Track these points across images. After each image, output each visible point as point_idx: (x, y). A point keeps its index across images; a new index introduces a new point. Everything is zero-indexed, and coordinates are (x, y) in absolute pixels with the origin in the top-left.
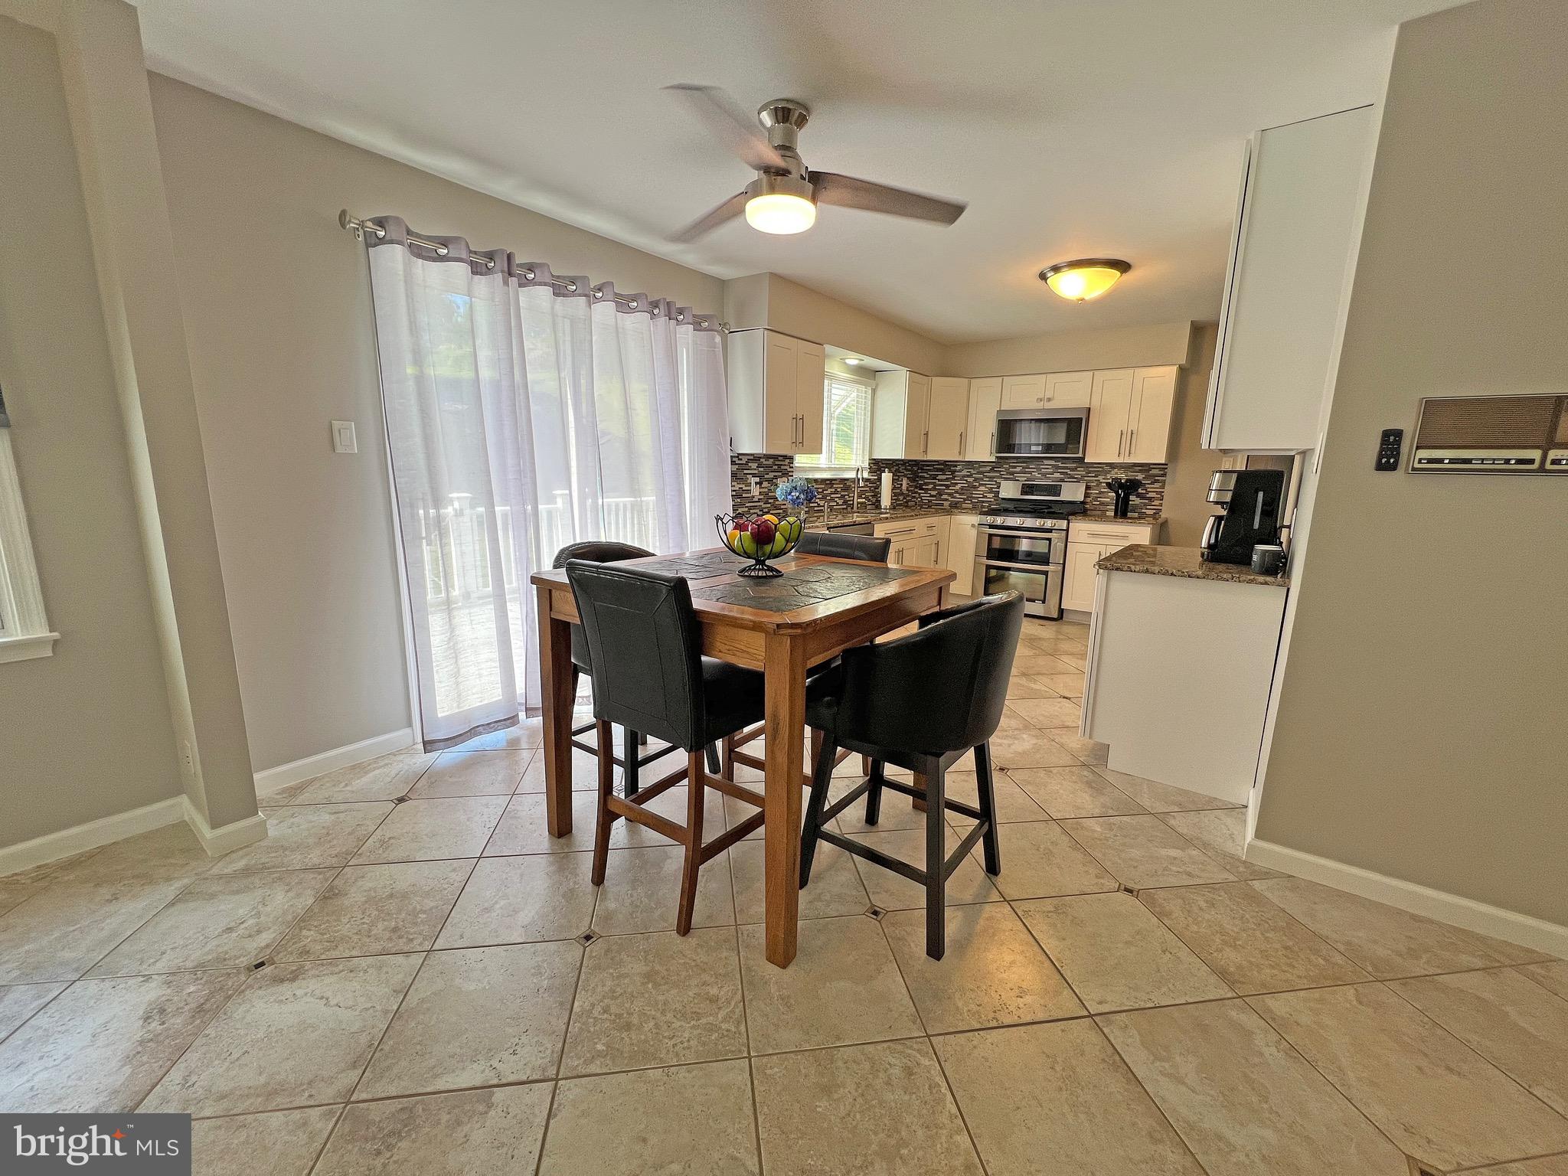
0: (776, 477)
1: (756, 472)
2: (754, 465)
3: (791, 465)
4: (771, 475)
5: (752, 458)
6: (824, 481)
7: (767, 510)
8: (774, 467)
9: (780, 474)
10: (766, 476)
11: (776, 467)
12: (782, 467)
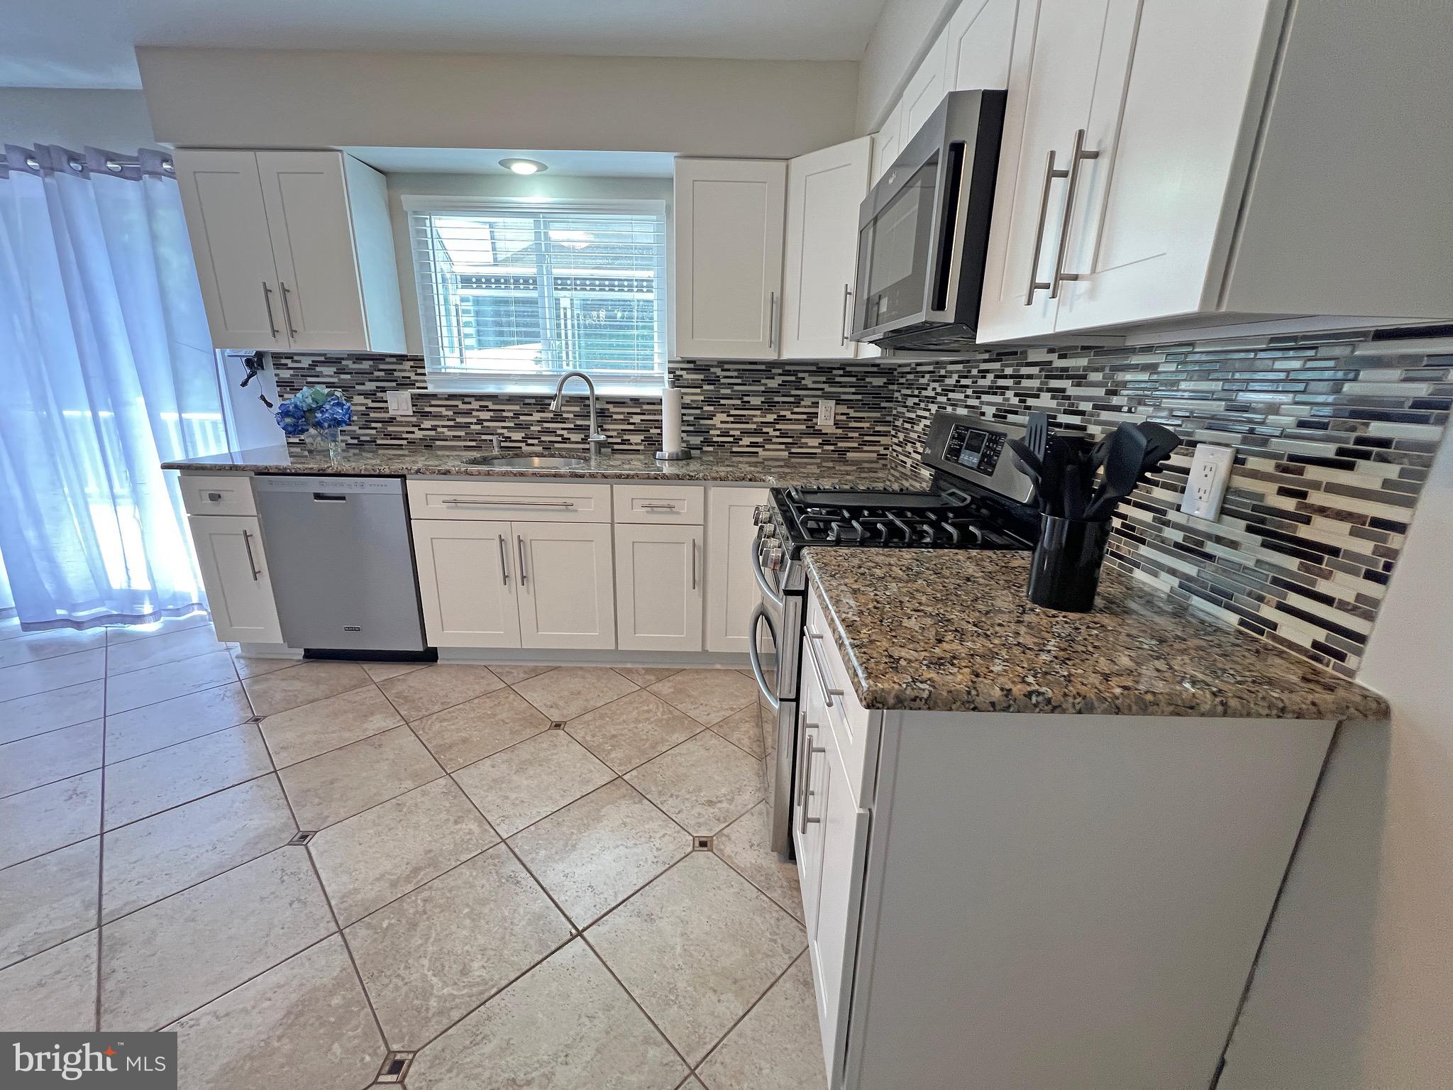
0: (383, 390)
1: (335, 380)
2: (329, 370)
3: (419, 371)
4: (370, 386)
5: (322, 359)
6: (512, 399)
7: (368, 438)
8: (377, 374)
9: (394, 384)
10: (358, 387)
11: (382, 374)
12: (396, 374)
